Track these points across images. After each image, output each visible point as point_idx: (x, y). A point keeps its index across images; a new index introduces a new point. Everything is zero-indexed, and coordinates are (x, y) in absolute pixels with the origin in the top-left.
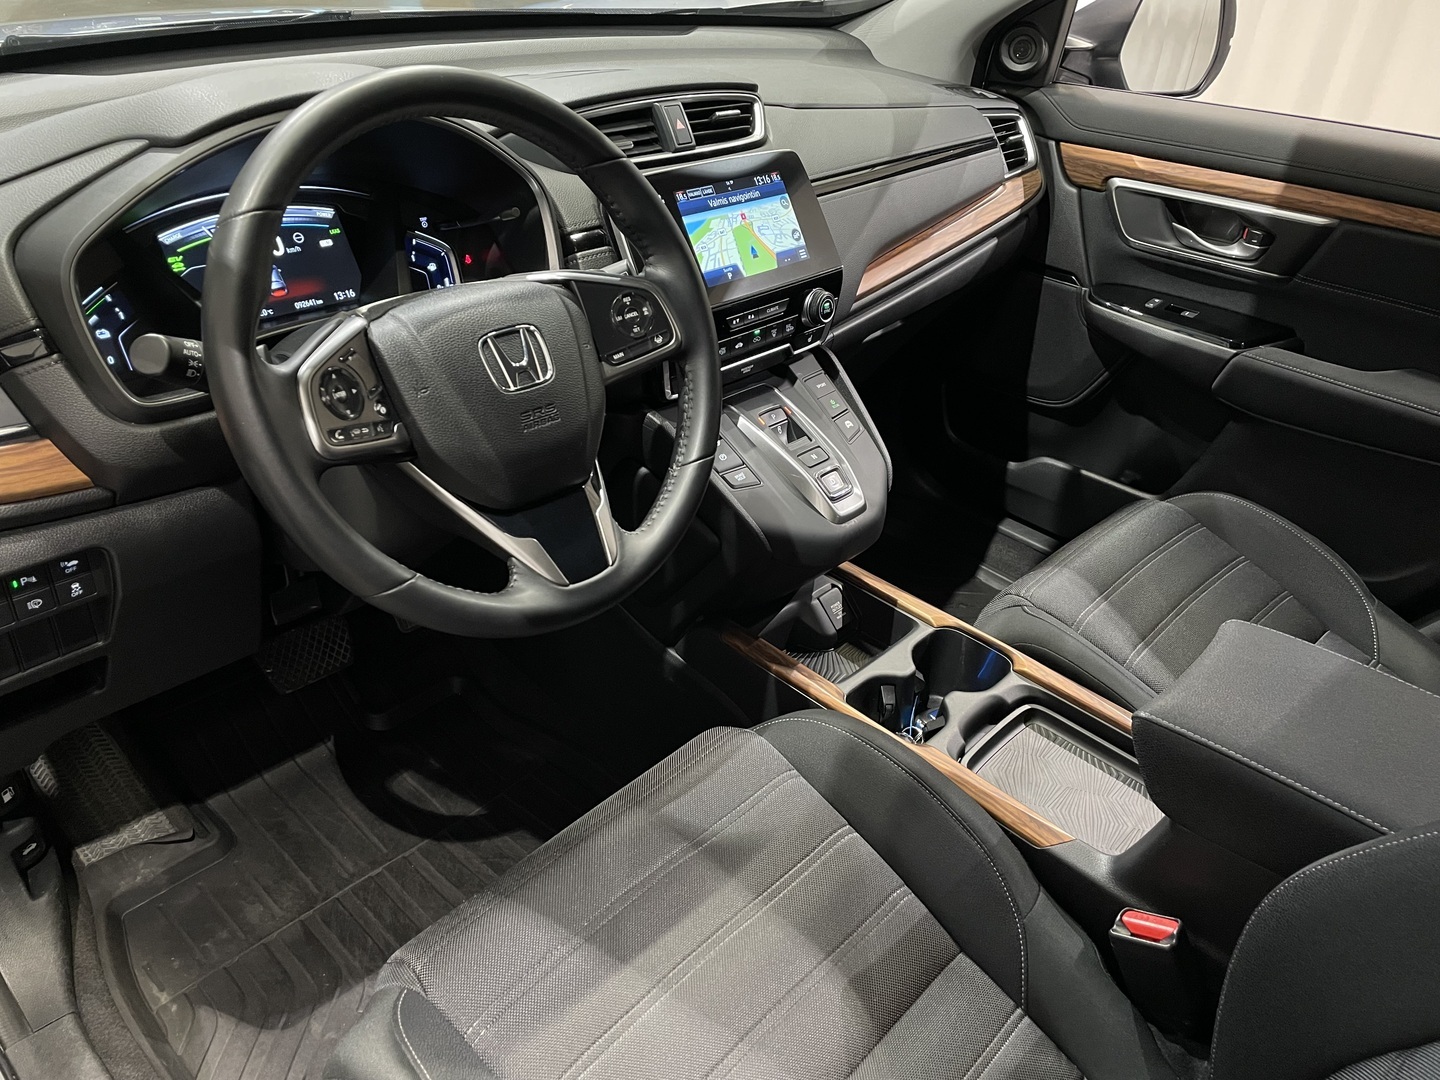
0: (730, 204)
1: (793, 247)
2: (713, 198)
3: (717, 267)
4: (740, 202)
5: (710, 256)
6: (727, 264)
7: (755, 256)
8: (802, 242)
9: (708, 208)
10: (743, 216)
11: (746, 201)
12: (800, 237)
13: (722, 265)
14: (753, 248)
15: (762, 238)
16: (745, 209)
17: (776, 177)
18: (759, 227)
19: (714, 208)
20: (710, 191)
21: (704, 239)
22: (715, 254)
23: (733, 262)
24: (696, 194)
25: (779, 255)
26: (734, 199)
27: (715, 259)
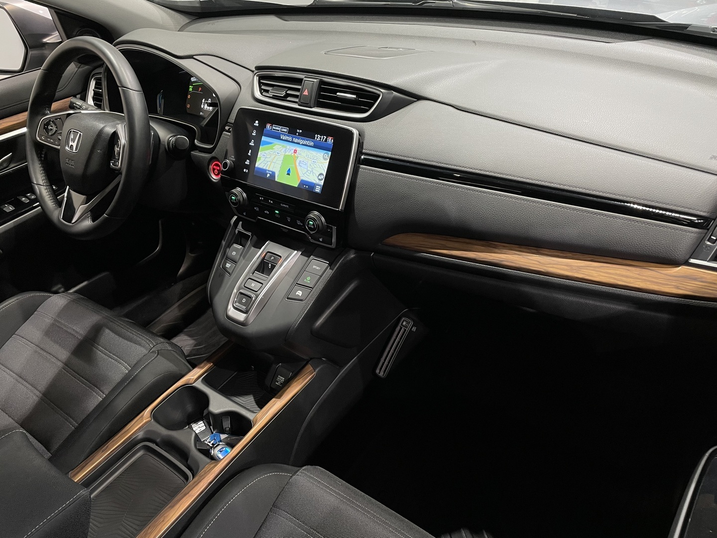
0: (292, 142)
1: (315, 182)
2: (285, 135)
3: (264, 168)
4: (299, 144)
5: (264, 160)
6: (270, 169)
7: (288, 174)
8: (322, 183)
9: (279, 138)
10: (295, 151)
11: (302, 145)
12: (322, 179)
13: (267, 169)
14: (289, 170)
15: (299, 168)
16: (299, 149)
17: (330, 140)
18: (300, 161)
19: (282, 140)
20: (286, 130)
21: (267, 152)
22: (268, 162)
23: (274, 170)
24: (277, 128)
25: (302, 181)
26: (296, 140)
27: (266, 164)
